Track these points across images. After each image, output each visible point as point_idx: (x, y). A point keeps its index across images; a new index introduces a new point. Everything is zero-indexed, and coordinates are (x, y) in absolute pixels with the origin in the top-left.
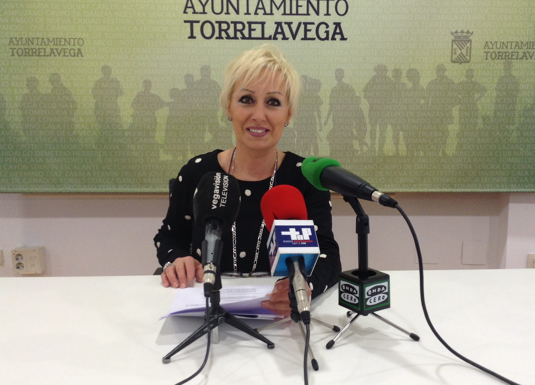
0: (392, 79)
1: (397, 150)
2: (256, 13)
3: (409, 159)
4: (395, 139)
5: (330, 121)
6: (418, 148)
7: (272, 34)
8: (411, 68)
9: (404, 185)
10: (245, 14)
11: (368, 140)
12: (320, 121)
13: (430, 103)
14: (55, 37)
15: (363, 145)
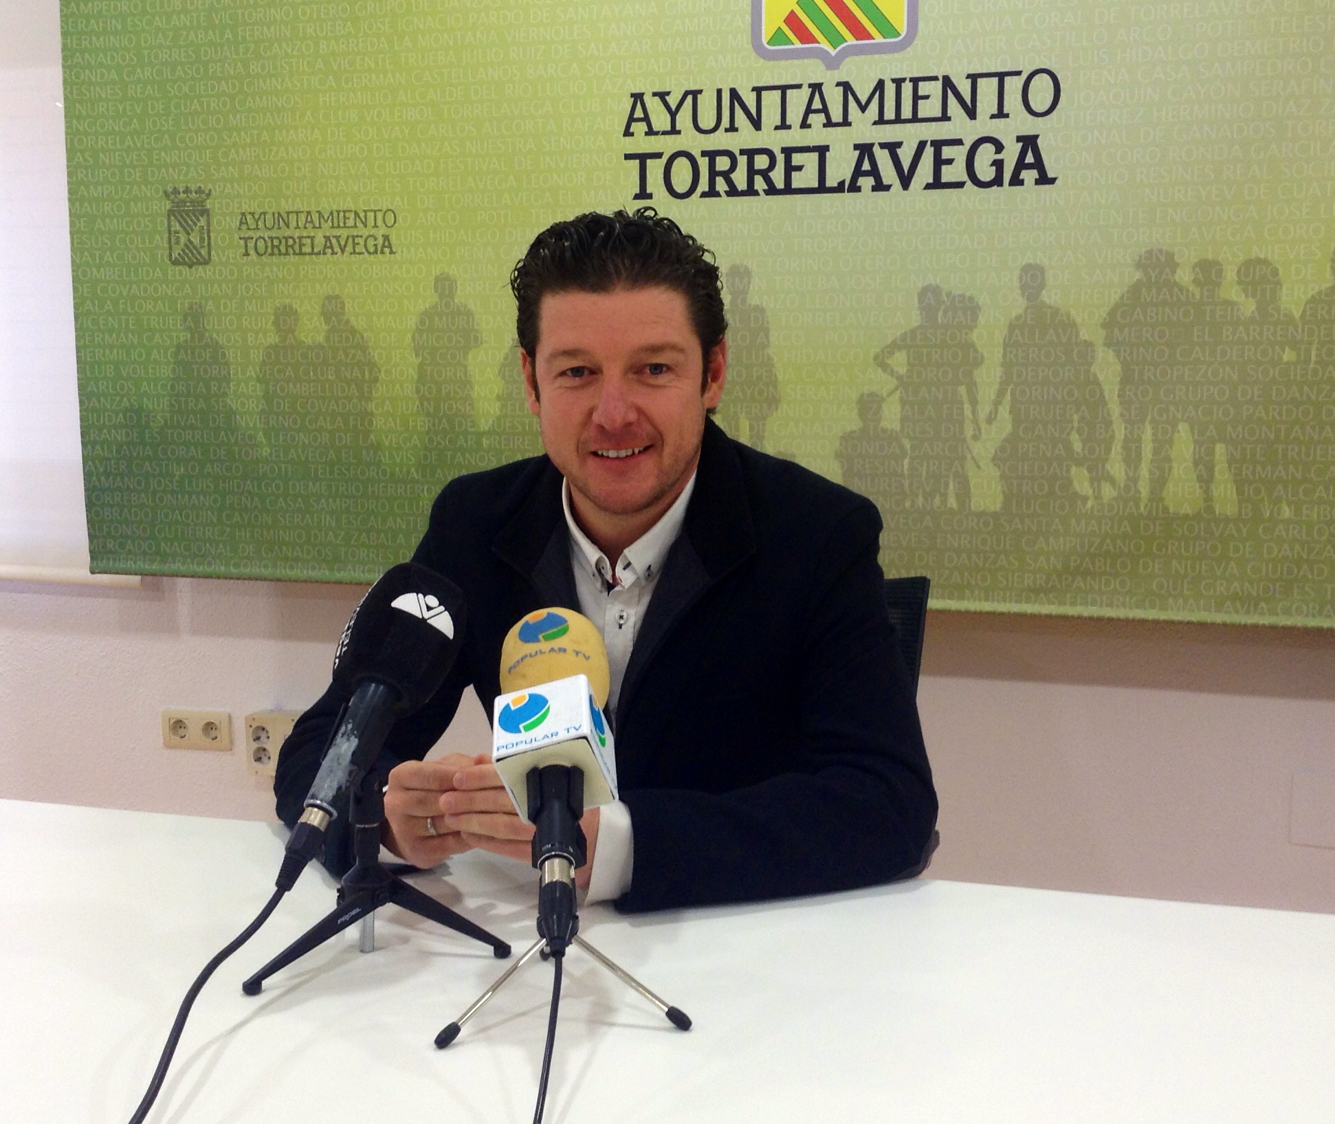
0: (1191, 288)
1: (1208, 498)
2: (805, 125)
3: (1245, 526)
4: (1201, 466)
5: (1004, 412)
6: (1276, 494)
7: (847, 176)
8: (1253, 257)
9: (1228, 603)
10: (777, 128)
11: (1116, 468)
12: (974, 412)
13: (1313, 358)
14: (335, 208)
15: (1103, 482)
